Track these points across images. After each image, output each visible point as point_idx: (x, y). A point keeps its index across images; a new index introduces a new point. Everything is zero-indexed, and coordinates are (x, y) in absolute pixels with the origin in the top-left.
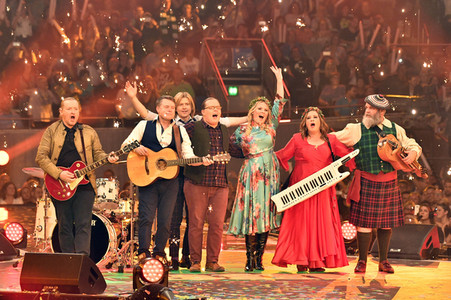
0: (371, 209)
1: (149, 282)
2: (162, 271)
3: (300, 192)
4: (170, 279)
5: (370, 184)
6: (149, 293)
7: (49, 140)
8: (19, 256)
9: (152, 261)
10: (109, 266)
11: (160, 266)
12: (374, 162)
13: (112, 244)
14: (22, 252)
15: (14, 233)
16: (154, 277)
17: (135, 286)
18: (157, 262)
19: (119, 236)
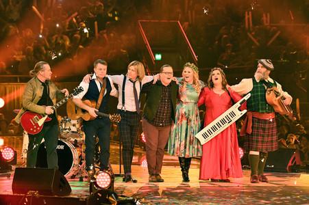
0: (260, 139)
1: (100, 188)
2: (109, 180)
3: (214, 129)
4: (115, 186)
5: (259, 121)
6: (100, 195)
7: (32, 92)
8: (11, 170)
9: (103, 174)
10: (73, 177)
11: (108, 177)
12: (262, 105)
13: (75, 162)
14: (14, 167)
15: (8, 155)
16: (104, 185)
17: (91, 191)
18: (106, 174)
19: (80, 157)
